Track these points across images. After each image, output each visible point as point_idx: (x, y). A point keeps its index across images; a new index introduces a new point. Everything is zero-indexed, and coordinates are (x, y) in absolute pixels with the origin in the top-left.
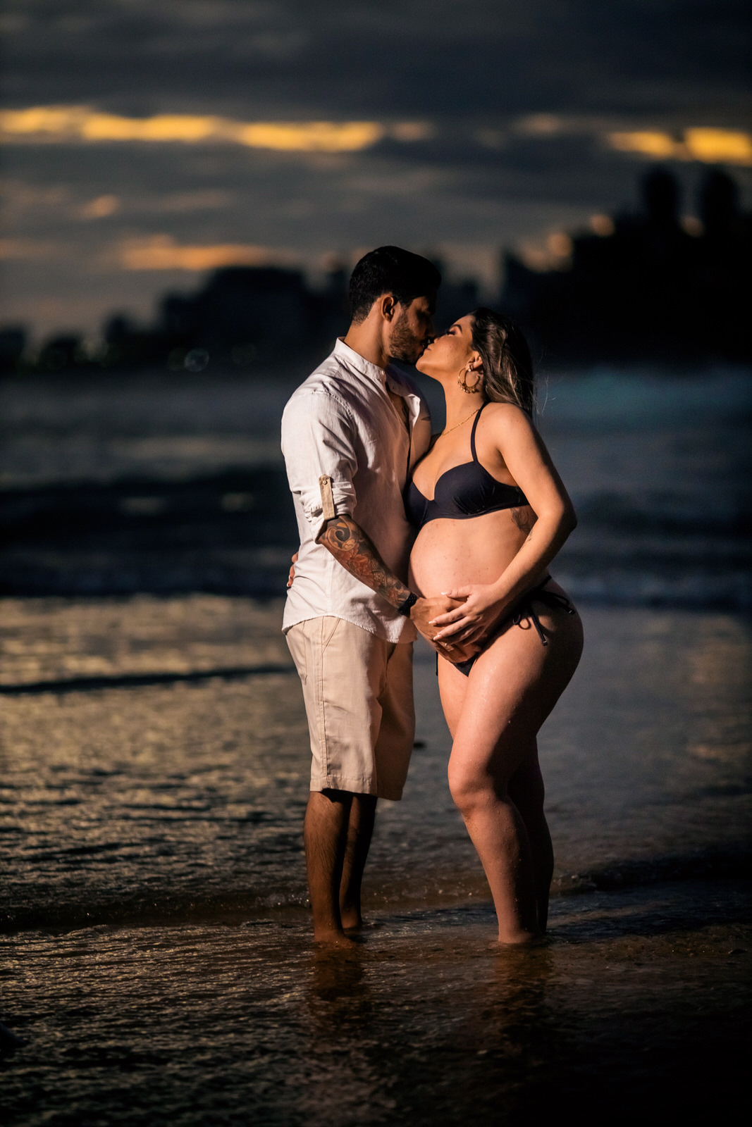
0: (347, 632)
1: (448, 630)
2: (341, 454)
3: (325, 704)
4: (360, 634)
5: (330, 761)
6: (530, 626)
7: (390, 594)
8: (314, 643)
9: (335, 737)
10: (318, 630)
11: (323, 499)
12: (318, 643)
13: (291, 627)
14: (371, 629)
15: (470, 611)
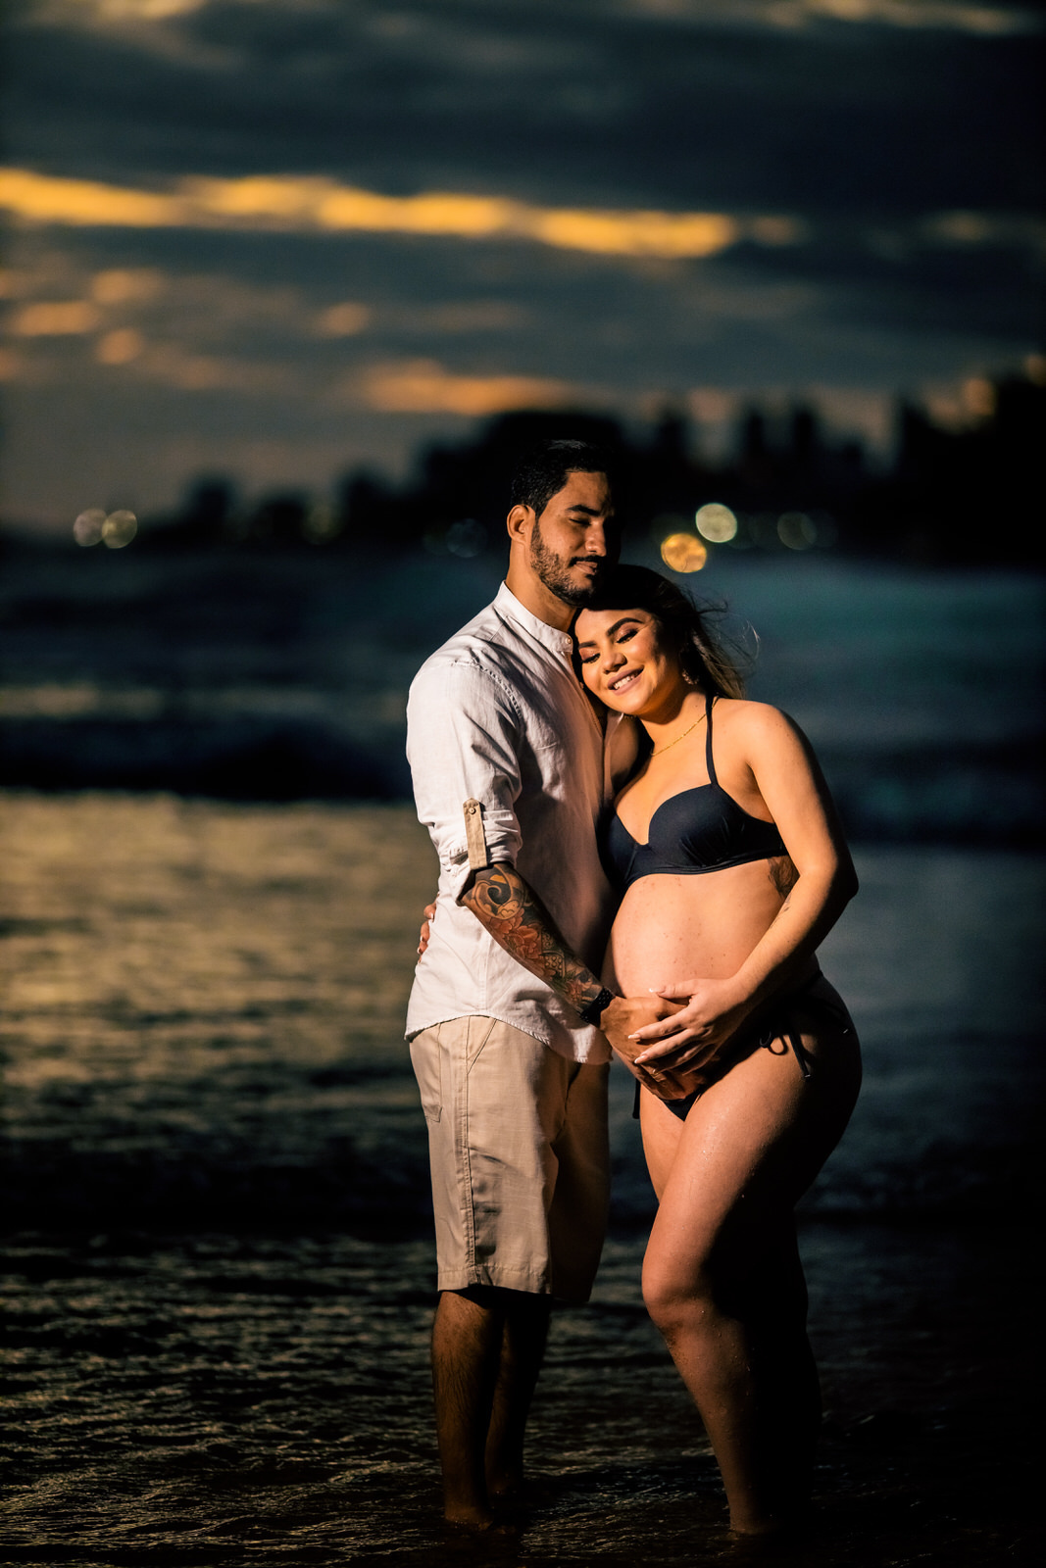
0: (507, 1040)
1: (659, 1048)
2: (497, 766)
3: (472, 1152)
4: (527, 1044)
5: (479, 1241)
6: (785, 1051)
7: (570, 989)
8: (455, 1058)
9: (488, 1202)
10: (462, 1036)
11: (469, 838)
12: (460, 1058)
13: (420, 1032)
14: (544, 1037)
15: (691, 1021)
